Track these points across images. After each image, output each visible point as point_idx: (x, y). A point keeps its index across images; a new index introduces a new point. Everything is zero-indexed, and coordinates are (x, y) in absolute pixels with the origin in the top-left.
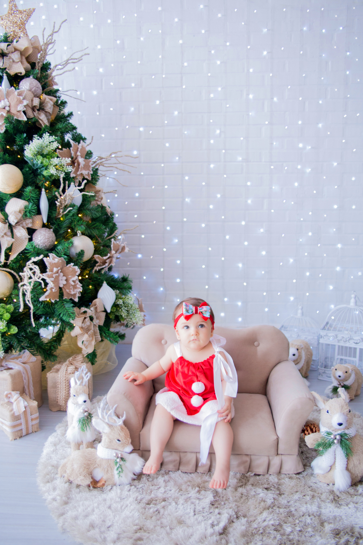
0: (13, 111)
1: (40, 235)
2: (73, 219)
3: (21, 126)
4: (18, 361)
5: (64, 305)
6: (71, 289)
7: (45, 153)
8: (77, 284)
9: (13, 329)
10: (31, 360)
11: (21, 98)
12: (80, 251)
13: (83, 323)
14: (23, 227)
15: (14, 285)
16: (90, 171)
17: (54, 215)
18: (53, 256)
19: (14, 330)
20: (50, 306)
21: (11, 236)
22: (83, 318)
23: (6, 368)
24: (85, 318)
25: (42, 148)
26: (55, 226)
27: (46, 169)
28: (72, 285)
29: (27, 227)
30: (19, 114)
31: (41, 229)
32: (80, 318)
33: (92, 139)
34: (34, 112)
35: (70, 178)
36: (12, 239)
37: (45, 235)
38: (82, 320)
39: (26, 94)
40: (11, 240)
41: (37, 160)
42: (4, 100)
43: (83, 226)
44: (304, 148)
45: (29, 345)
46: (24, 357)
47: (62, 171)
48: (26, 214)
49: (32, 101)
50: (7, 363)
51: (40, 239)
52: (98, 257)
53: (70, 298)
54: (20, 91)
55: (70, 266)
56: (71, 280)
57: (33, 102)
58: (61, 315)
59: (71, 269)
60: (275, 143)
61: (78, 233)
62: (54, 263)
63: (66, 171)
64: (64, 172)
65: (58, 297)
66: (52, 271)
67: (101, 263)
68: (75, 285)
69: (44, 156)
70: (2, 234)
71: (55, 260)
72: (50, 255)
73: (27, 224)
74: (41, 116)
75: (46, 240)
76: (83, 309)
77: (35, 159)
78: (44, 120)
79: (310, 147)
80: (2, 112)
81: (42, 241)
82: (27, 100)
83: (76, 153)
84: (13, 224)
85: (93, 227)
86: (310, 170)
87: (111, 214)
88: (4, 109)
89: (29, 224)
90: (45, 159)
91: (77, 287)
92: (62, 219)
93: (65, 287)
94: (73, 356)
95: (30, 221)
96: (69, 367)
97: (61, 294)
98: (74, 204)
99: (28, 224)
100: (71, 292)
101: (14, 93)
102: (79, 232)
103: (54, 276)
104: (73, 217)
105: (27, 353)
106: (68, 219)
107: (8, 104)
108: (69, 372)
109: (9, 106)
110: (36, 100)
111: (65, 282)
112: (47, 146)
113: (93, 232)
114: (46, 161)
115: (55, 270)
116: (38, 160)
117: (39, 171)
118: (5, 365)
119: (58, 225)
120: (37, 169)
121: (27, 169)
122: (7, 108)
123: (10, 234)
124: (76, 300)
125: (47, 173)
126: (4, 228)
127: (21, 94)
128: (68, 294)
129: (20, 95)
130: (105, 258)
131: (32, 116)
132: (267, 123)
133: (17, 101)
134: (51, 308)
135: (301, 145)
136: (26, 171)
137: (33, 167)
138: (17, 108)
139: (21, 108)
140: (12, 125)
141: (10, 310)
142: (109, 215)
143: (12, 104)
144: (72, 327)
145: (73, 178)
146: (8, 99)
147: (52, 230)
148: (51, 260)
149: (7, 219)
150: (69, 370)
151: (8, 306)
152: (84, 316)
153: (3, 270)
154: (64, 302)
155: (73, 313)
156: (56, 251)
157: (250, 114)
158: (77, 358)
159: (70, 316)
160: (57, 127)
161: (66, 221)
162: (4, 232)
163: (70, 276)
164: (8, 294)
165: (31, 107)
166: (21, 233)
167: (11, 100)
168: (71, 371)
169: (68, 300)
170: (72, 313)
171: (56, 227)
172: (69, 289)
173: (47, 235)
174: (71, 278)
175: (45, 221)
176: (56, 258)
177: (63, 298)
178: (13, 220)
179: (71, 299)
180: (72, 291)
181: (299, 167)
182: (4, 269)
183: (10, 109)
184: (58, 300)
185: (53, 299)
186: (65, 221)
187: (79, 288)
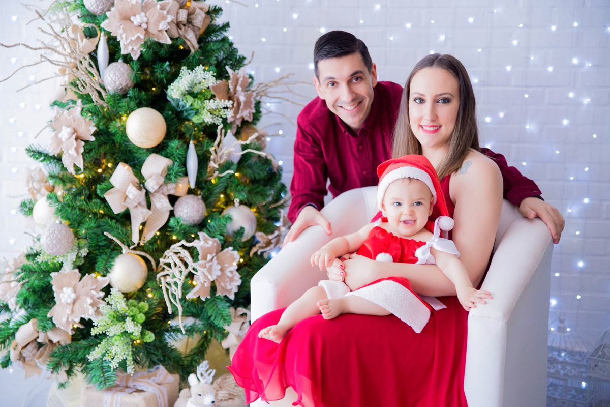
0: (152, 30)
1: (186, 207)
2: (229, 182)
3: (162, 52)
4: (150, 381)
5: (216, 304)
6: (227, 282)
7: (195, 92)
8: (235, 275)
9: (148, 336)
10: (167, 381)
11: (165, 12)
12: (239, 228)
13: (240, 329)
14: (163, 194)
15: (148, 274)
16: (252, 109)
17: (205, 177)
18: (204, 236)
19: (150, 337)
20: (195, 305)
21: (146, 207)
22: (241, 323)
23: (134, 390)
24: (243, 323)
25: (193, 85)
26: (204, 191)
27: (196, 114)
28: (228, 277)
29: (168, 194)
30: (160, 34)
31: (187, 196)
32: (237, 323)
33: (253, 56)
34: (179, 30)
35: (227, 123)
36: (148, 210)
37: (193, 206)
38: (240, 326)
39: (170, 7)
40: (148, 212)
41: (185, 101)
42: (139, 14)
43: (243, 193)
44: (581, 65)
45: (162, 359)
46: (160, 376)
47: (217, 116)
48: (168, 176)
49: (178, 13)
50: (135, 383)
51: (185, 211)
52: (261, 236)
53: (224, 295)
54: (163, 3)
55: (227, 252)
56: (228, 270)
57: (179, 15)
58: (212, 319)
59: (228, 255)
60: (532, 58)
61: (235, 201)
62: (208, 248)
63: (224, 117)
64: (221, 117)
65: (209, 293)
66: (205, 258)
67: (264, 243)
68: (233, 277)
69: (194, 95)
70: (136, 204)
71: (208, 243)
72: (201, 234)
73: (168, 190)
74: (188, 34)
75: (195, 213)
76: (241, 310)
77: (183, 100)
78: (191, 39)
79: (590, 65)
80: (138, 32)
81: (188, 214)
82: (171, 15)
83: (236, 87)
84: (151, 190)
85: (255, 191)
86: (589, 100)
87: (277, 170)
88: (139, 28)
89: (172, 190)
90: (196, 99)
91: (235, 280)
92: (213, 181)
93: (218, 279)
94: (223, 377)
95: (174, 185)
96: (220, 392)
97: (213, 289)
98: (231, 161)
99: (170, 189)
100: (226, 286)
101: (155, 5)
102: (237, 201)
103: (208, 265)
104: (229, 180)
105: (162, 370)
106: (222, 182)
107: (145, 19)
108: (220, 398)
109: (147, 23)
110: (182, 12)
111: (219, 273)
112: (200, 83)
113: (254, 199)
114: (198, 103)
115: (209, 257)
116: (187, 101)
117: (185, 114)
118: (132, 386)
119: (209, 190)
120: (182, 112)
121: (170, 113)
122: (144, 26)
123: (145, 203)
124: (232, 297)
125: (198, 120)
126: (140, 196)
127: (165, 6)
128: (224, 289)
129: (162, 8)
130: (271, 237)
131: (176, 35)
132: (521, 26)
133: (159, 16)
134: (197, 307)
135: (575, 61)
136: (168, 114)
137: (176, 108)
138: (158, 26)
139: (163, 26)
140: (151, 50)
141: (144, 309)
142: (275, 170)
143: (152, 21)
144: (225, 335)
145: (231, 123)
146: (146, 13)
147: (200, 197)
148: (203, 242)
149: (143, 184)
150: (219, 395)
151: (142, 304)
152: (242, 320)
153: (137, 254)
154: (215, 299)
155: (229, 316)
156: (207, 228)
157: (495, 11)
158: (228, 380)
159: (224, 319)
160: (209, 48)
161: (220, 185)
162: (138, 202)
163: (226, 265)
164: (140, 287)
165: (176, 22)
166: (161, 203)
167: (150, 15)
168: (223, 397)
169: (222, 298)
170: (227, 316)
171: (206, 194)
172: (225, 282)
173: (195, 205)
174: (228, 267)
175: (193, 186)
176: (209, 240)
177: (215, 294)
178: (151, 185)
179: (226, 296)
180: (228, 285)
181: (571, 95)
182: (139, 252)
183: (148, 27)
184: (209, 297)
185: (203, 297)
186: (217, 185)
187: (237, 281)
